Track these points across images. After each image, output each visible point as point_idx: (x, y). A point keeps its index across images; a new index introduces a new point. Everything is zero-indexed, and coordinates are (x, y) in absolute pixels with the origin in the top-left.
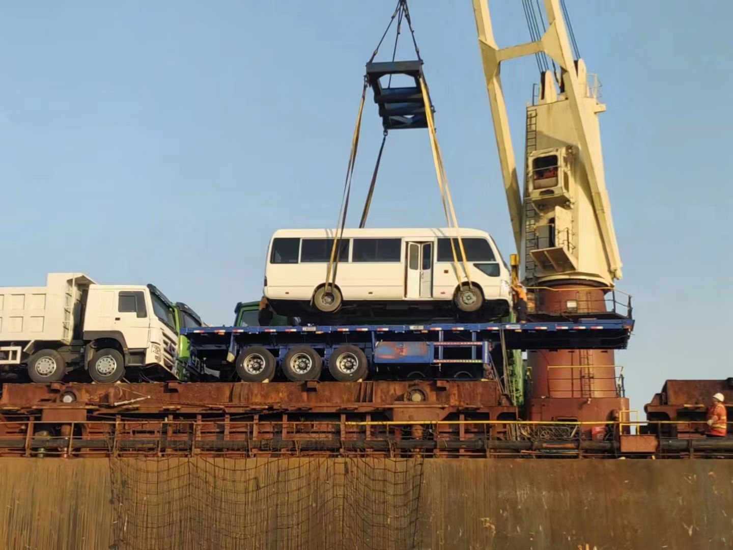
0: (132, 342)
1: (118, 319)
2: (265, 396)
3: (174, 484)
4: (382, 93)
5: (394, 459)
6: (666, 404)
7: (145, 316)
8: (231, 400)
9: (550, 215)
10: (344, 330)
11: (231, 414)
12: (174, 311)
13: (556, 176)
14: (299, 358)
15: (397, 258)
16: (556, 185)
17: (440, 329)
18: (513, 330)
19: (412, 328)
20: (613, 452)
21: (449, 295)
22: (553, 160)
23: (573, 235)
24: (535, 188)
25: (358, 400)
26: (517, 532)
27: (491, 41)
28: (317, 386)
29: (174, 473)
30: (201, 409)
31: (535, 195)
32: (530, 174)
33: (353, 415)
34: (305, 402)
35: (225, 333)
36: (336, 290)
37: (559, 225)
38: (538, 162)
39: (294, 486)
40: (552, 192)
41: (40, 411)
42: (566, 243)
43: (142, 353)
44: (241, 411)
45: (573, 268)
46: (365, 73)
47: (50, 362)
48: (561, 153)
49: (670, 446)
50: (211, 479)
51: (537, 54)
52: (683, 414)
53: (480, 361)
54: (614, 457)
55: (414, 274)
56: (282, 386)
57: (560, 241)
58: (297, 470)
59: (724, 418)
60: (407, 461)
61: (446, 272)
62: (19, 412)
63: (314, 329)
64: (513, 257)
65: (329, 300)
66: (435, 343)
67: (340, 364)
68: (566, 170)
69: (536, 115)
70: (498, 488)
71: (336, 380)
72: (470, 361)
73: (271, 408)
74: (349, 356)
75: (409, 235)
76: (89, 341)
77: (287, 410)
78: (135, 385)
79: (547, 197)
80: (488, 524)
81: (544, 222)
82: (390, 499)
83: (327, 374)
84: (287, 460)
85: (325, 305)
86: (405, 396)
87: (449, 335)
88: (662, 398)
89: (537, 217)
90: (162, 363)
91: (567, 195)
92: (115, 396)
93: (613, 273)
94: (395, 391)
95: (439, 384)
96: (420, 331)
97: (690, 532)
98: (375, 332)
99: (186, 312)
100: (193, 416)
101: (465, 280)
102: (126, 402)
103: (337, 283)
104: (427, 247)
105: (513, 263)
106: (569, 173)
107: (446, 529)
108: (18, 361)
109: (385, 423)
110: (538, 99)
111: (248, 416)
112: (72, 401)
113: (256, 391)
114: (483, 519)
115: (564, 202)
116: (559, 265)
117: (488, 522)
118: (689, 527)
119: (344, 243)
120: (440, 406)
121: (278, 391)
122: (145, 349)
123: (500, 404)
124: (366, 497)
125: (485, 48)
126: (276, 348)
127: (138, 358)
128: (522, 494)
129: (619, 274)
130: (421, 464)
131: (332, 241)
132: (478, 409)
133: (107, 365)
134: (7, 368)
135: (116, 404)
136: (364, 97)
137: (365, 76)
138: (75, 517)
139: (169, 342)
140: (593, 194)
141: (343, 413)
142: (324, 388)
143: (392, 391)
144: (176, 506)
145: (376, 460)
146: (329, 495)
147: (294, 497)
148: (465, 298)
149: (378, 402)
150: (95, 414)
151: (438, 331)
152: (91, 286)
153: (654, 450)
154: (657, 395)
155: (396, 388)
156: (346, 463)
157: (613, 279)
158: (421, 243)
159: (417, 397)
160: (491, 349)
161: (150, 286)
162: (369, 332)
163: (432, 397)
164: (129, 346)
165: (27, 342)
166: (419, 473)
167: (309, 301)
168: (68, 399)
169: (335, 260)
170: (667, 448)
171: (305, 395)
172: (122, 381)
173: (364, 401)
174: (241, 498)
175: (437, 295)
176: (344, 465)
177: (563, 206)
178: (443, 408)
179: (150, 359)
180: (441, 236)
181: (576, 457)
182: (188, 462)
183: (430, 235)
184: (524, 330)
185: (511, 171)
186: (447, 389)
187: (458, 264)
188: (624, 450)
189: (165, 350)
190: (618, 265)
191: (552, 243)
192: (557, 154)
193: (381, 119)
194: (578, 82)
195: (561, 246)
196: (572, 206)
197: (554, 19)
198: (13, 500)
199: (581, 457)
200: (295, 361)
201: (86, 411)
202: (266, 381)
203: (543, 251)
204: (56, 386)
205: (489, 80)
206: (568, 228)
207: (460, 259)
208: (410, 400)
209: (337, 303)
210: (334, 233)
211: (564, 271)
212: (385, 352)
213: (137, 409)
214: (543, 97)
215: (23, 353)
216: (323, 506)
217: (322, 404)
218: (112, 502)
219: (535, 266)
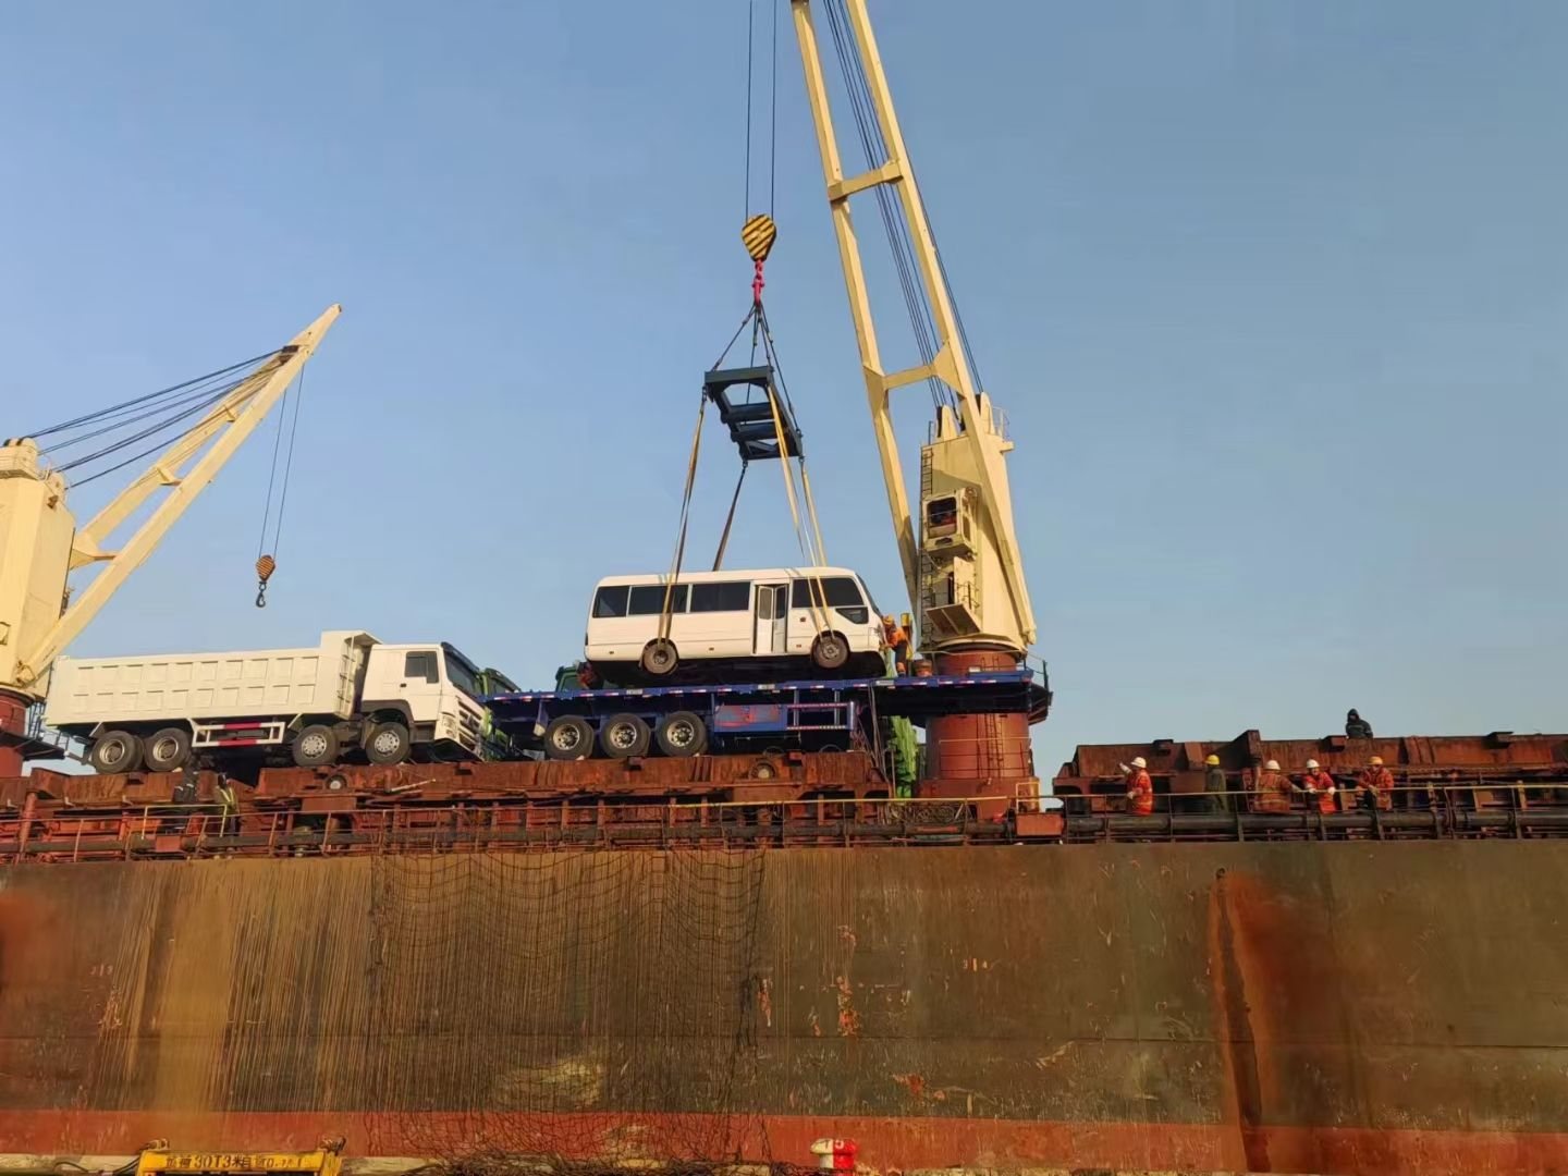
0: (419, 714)
1: (403, 685)
2: (577, 778)
3: (451, 888)
4: (730, 410)
5: (728, 851)
6: (1078, 775)
7: (437, 681)
8: (536, 782)
9: (949, 569)
10: (677, 692)
11: (534, 800)
12: (481, 679)
13: (955, 522)
14: (622, 729)
15: (745, 607)
16: (955, 532)
17: (794, 688)
18: (886, 687)
19: (761, 687)
20: (1007, 836)
21: (806, 648)
22: (951, 503)
23: (977, 590)
24: (930, 537)
25: (692, 780)
26: (884, 943)
27: (876, 367)
28: (643, 763)
29: (451, 874)
30: (497, 794)
31: (931, 545)
32: (925, 521)
33: (683, 798)
34: (629, 783)
35: (533, 700)
36: (670, 647)
37: (959, 579)
38: (933, 507)
39: (600, 887)
40: (950, 540)
41: (300, 801)
42: (967, 599)
43: (430, 726)
44: (547, 795)
45: (977, 630)
46: (702, 383)
47: (320, 740)
48: (960, 496)
49: (1079, 827)
50: (497, 881)
51: (930, 378)
52: (1099, 787)
53: (844, 727)
54: (1008, 843)
55: (765, 625)
56: (599, 763)
57: (960, 597)
58: (605, 867)
59: (1150, 790)
60: (743, 853)
61: (803, 620)
62: (276, 803)
63: (640, 692)
64: (904, 617)
65: (663, 659)
66: (789, 706)
67: (672, 736)
68: (966, 515)
69: (932, 455)
70: (860, 885)
71: (666, 756)
72: (832, 727)
73: (582, 791)
74: (684, 725)
75: (760, 577)
76: (367, 714)
77: (602, 793)
78: (420, 767)
79: (945, 546)
80: (846, 934)
81: (943, 576)
82: (723, 904)
83: (656, 749)
84: (592, 855)
85: (657, 666)
86: (750, 772)
87: (806, 696)
88: (1071, 769)
89: (933, 572)
90: (457, 740)
91: (967, 543)
92: (393, 779)
93: (1025, 636)
94: (739, 767)
95: (793, 756)
96: (771, 691)
97: (1109, 942)
98: (716, 693)
99: (497, 681)
100: (489, 803)
101: (826, 629)
102: (406, 787)
103: (671, 638)
104: (781, 591)
105: (905, 624)
106: (971, 519)
107: (792, 941)
108: (280, 740)
109: (717, 804)
110: (935, 439)
111: (556, 802)
112: (341, 788)
113: (566, 771)
114: (840, 927)
115: (966, 553)
116: (959, 627)
117: (847, 931)
118: (1108, 933)
119: (680, 590)
120: (792, 784)
121: (594, 771)
122: (435, 721)
123: (869, 780)
124: (692, 901)
125: (869, 373)
126: (597, 718)
127: (425, 733)
128: (890, 892)
129: (1032, 637)
130: (762, 857)
131: (666, 587)
132: (841, 786)
133: (387, 742)
134: (269, 750)
135: (393, 790)
136: (702, 413)
137: (704, 388)
138: (324, 933)
139: (469, 714)
140: (1000, 543)
141: (673, 796)
142: (651, 765)
143: (735, 767)
144: (452, 915)
145: (704, 853)
146: (645, 898)
147: (600, 902)
148: (825, 652)
149: (717, 782)
150: (368, 802)
151: (793, 691)
152: (375, 647)
153: (1059, 833)
154: (1066, 764)
155: (739, 763)
156: (666, 858)
157: (1025, 644)
158: (774, 586)
159: (764, 774)
160: (858, 713)
161: (445, 645)
162: (707, 695)
163: (784, 772)
164: (415, 719)
165: (293, 716)
166: (759, 868)
167: (637, 662)
168: (336, 785)
169: (669, 611)
170: (1076, 829)
171: (627, 774)
172: (407, 762)
173: (700, 779)
174: (534, 904)
175: (792, 649)
176: (663, 860)
177: (964, 558)
178: (797, 786)
179: (441, 733)
180: (795, 576)
181: (960, 843)
182: (470, 859)
183: (783, 576)
184: (897, 687)
185: (903, 518)
186: (803, 763)
187: (816, 610)
188: (1020, 832)
189: (462, 723)
190: (1030, 625)
191: (951, 600)
192: (956, 496)
193: (736, 446)
194: (980, 421)
195: (961, 602)
196: (974, 557)
197: (948, 337)
198: (247, 915)
199: (965, 843)
200: (617, 733)
201: (355, 799)
202: (581, 758)
203: (939, 610)
204: (323, 769)
205: (875, 414)
206: (969, 583)
207: (819, 604)
208: (755, 776)
209: (672, 662)
210: (669, 579)
211: (966, 634)
212: (727, 718)
213: (419, 795)
214: (939, 435)
215: (286, 730)
216: (636, 913)
217: (648, 786)
218: (371, 913)
219: (933, 629)
